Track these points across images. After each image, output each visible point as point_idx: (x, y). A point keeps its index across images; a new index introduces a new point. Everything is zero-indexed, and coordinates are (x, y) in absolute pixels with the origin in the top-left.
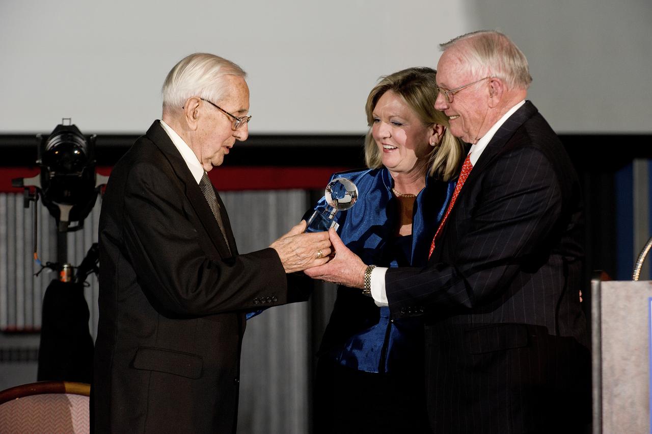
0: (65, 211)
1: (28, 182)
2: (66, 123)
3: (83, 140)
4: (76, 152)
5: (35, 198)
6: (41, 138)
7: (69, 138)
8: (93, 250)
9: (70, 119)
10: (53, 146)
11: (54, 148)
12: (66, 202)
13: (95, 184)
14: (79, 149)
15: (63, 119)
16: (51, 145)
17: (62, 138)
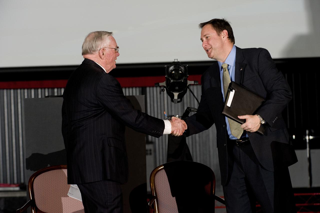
0: (176, 95)
1: (161, 84)
2: (176, 61)
3: (183, 67)
4: (180, 72)
5: (164, 90)
6: (167, 67)
7: (177, 66)
8: (188, 110)
9: (177, 59)
10: (171, 70)
11: (172, 71)
12: (176, 91)
13: (187, 84)
14: (181, 71)
15: (175, 59)
16: (170, 70)
17: (174, 67)
